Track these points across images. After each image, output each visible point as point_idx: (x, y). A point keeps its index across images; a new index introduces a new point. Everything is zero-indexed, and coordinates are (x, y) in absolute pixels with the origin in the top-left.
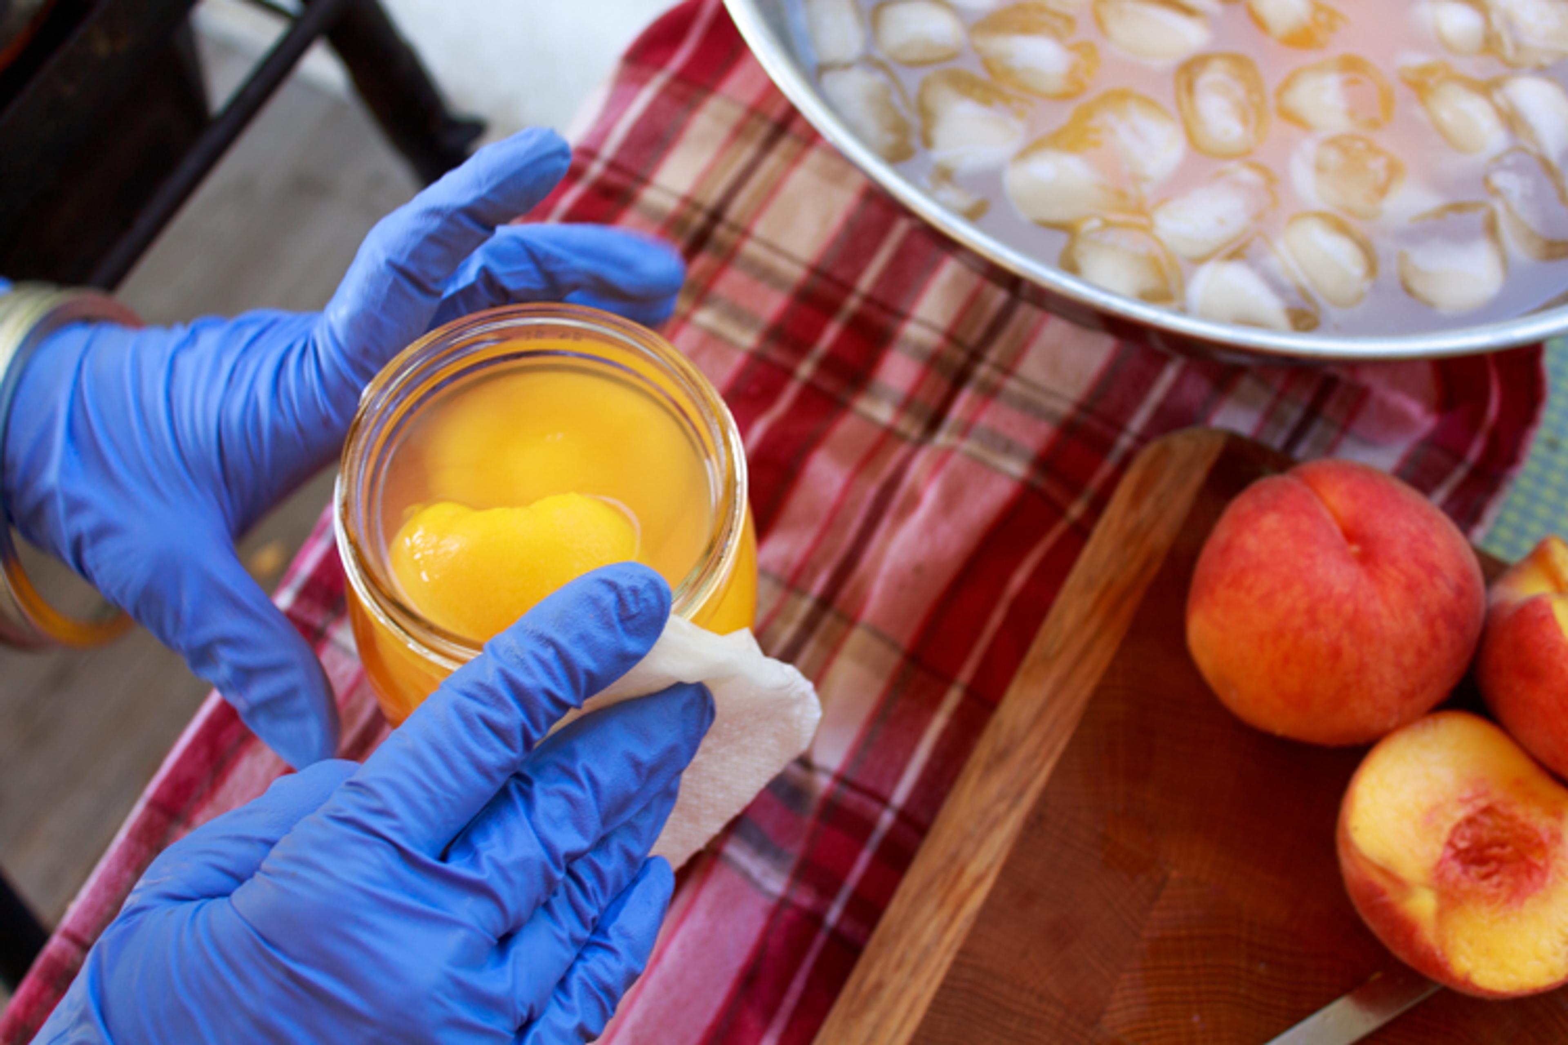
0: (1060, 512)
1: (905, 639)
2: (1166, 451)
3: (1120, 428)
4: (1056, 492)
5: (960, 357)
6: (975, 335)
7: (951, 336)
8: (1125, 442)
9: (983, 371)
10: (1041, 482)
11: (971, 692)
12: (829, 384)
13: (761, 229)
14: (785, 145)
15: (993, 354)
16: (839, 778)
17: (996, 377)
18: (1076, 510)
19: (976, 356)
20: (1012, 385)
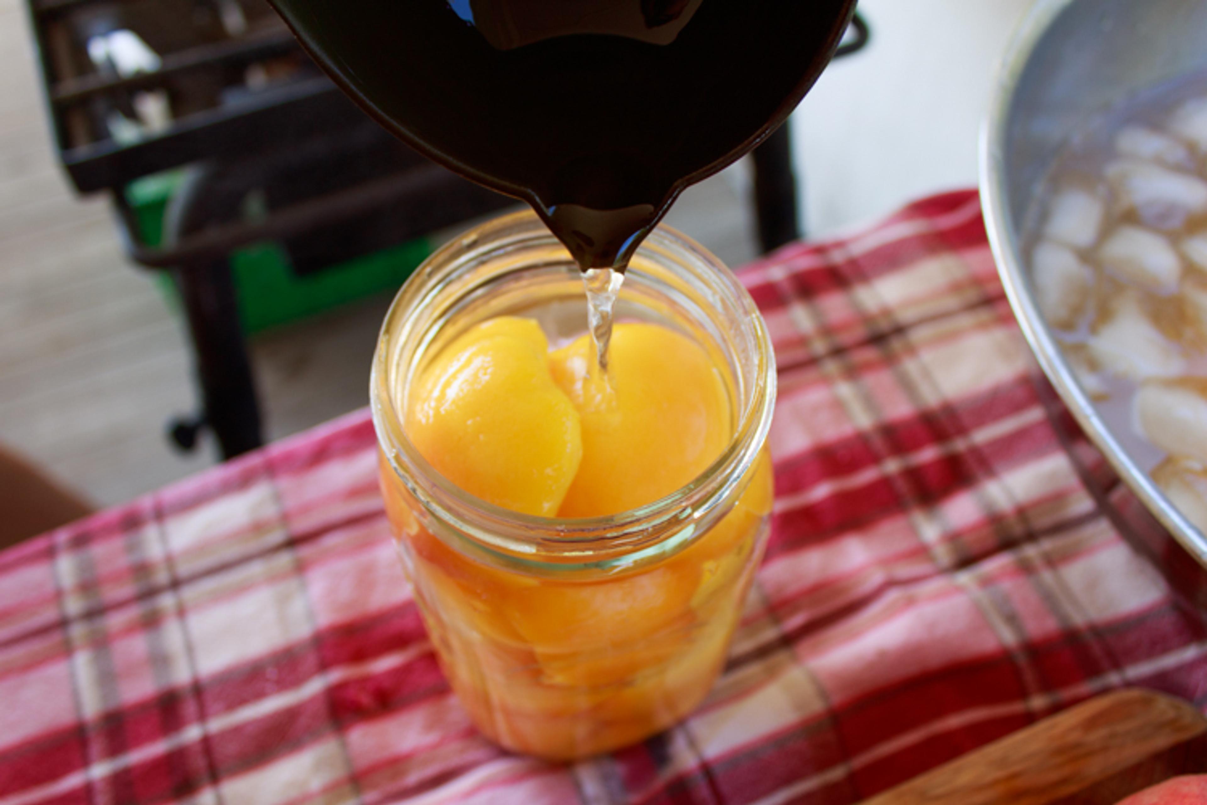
0: (1023, 694)
1: (837, 699)
2: (1146, 703)
3: (1117, 664)
4: (1029, 676)
5: (1018, 530)
6: (1042, 521)
7: (1022, 512)
8: (1113, 678)
9: (1031, 551)
10: (1022, 660)
11: (852, 778)
12: (902, 486)
13: (927, 357)
14: (984, 315)
15: (1047, 545)
16: (706, 768)
17: (1038, 562)
18: (1038, 702)
19: (1032, 537)
20: (1047, 576)
